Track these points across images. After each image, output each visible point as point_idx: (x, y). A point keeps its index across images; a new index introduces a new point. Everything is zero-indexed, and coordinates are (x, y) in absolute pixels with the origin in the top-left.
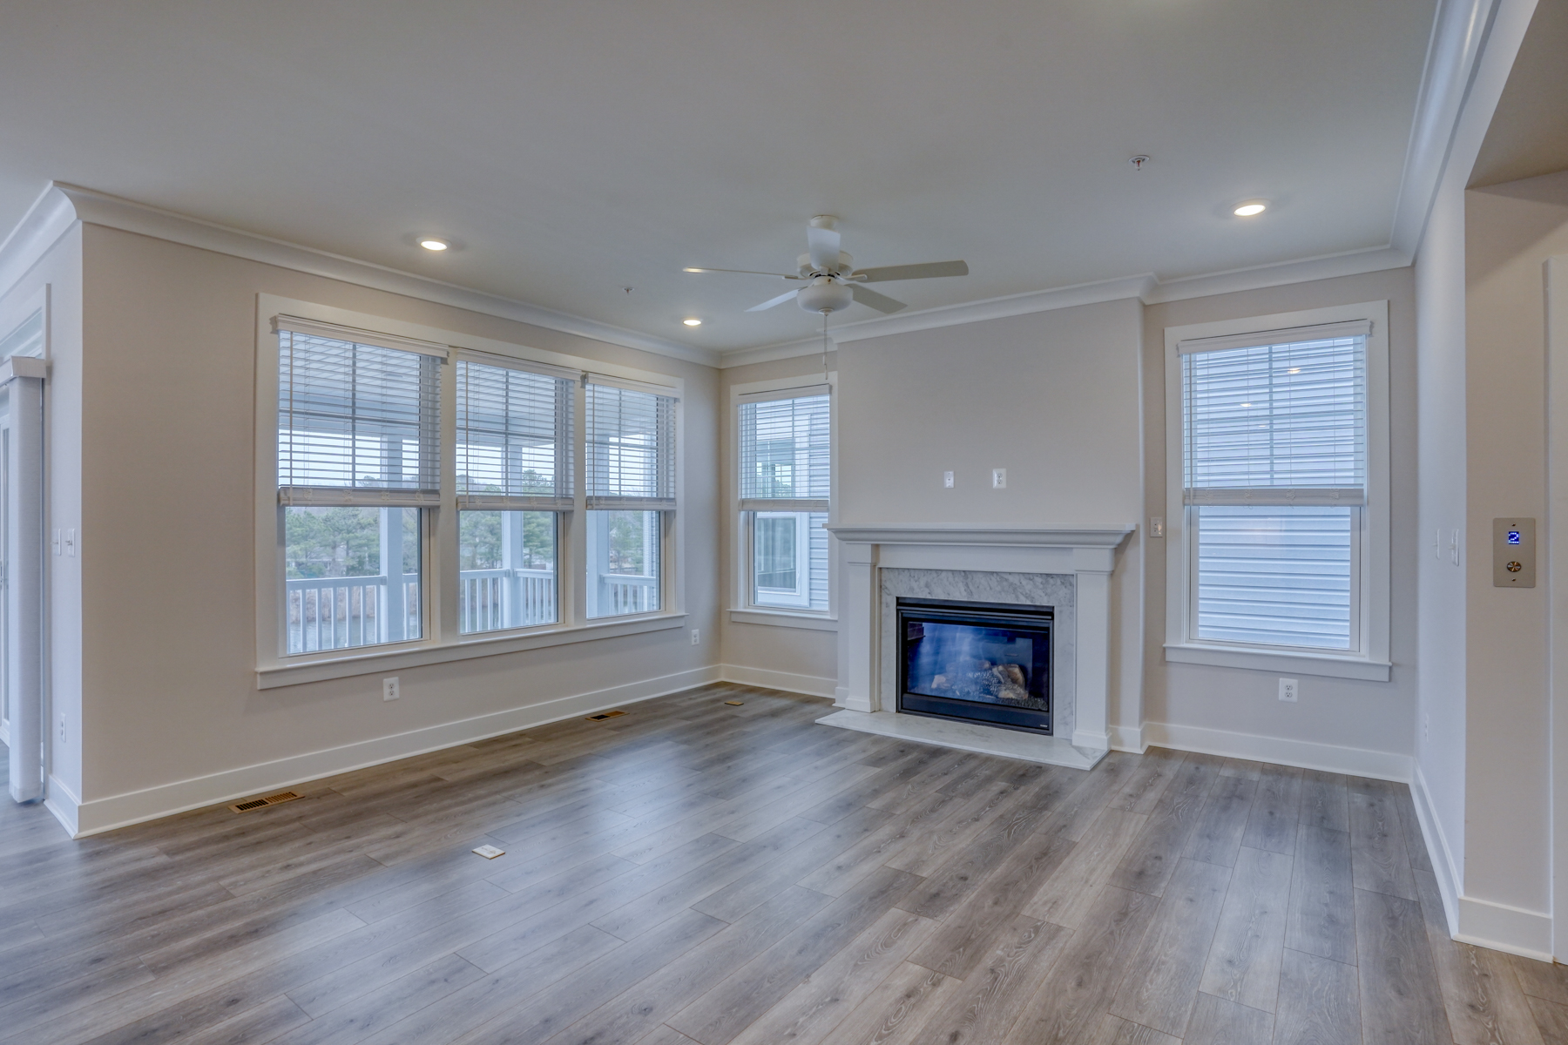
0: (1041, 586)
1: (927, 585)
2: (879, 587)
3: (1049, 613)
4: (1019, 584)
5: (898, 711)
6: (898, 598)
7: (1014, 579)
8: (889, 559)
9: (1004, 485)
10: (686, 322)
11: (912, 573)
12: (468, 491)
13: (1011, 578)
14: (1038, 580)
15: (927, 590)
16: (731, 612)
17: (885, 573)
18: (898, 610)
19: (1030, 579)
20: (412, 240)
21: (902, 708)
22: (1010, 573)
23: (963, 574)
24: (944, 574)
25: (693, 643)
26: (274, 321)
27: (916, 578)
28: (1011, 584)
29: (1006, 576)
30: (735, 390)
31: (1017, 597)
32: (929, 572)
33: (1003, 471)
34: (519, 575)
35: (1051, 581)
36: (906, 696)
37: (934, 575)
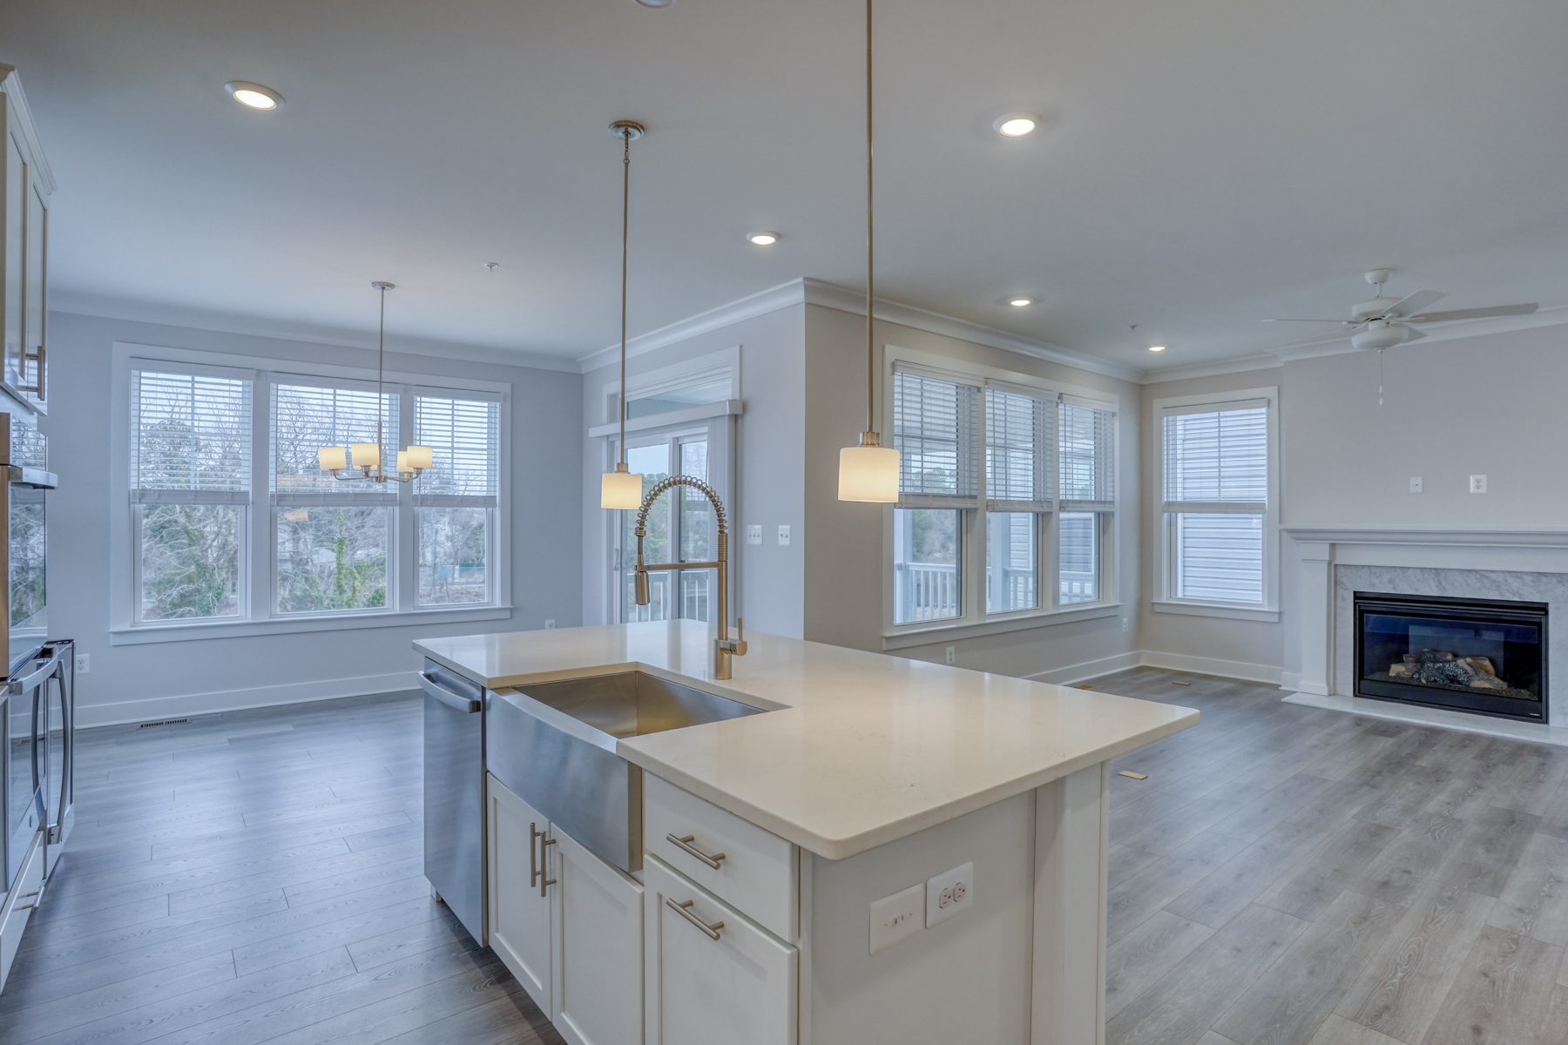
0: (1532, 584)
1: (1391, 581)
2: (1335, 583)
3: (1543, 609)
4: (1503, 582)
5: (1355, 695)
6: (1355, 592)
7: (1500, 578)
8: (1343, 557)
9: (1483, 490)
10: (1151, 349)
11: (1373, 570)
12: (995, 496)
13: (1493, 576)
14: (1528, 579)
15: (1391, 586)
16: (1153, 604)
17: (1341, 571)
18: (1355, 604)
19: (1518, 577)
20: (1005, 301)
21: (1359, 693)
22: (1492, 571)
23: (1434, 571)
24: (1410, 572)
25: (1124, 630)
26: (893, 365)
27: (1377, 574)
28: (1494, 581)
29: (1486, 574)
30: (1158, 404)
31: (1501, 594)
32: (1393, 569)
33: (1483, 477)
34: (911, 568)
35: (1545, 579)
36: (1363, 682)
37: (1399, 572)
